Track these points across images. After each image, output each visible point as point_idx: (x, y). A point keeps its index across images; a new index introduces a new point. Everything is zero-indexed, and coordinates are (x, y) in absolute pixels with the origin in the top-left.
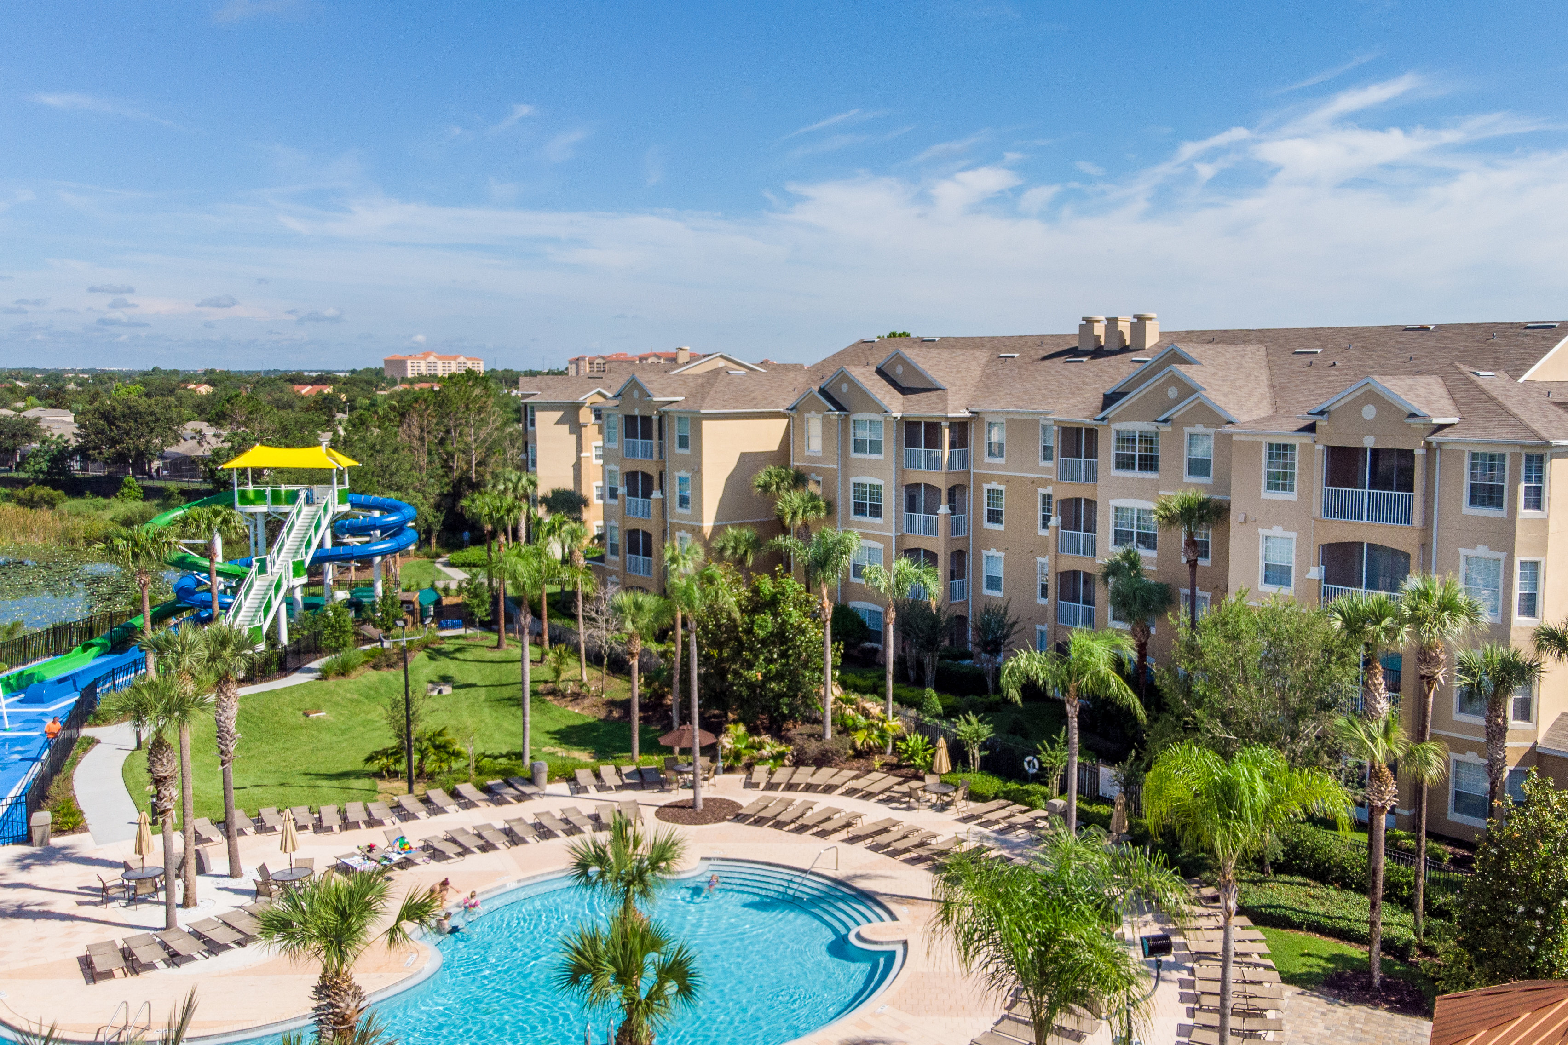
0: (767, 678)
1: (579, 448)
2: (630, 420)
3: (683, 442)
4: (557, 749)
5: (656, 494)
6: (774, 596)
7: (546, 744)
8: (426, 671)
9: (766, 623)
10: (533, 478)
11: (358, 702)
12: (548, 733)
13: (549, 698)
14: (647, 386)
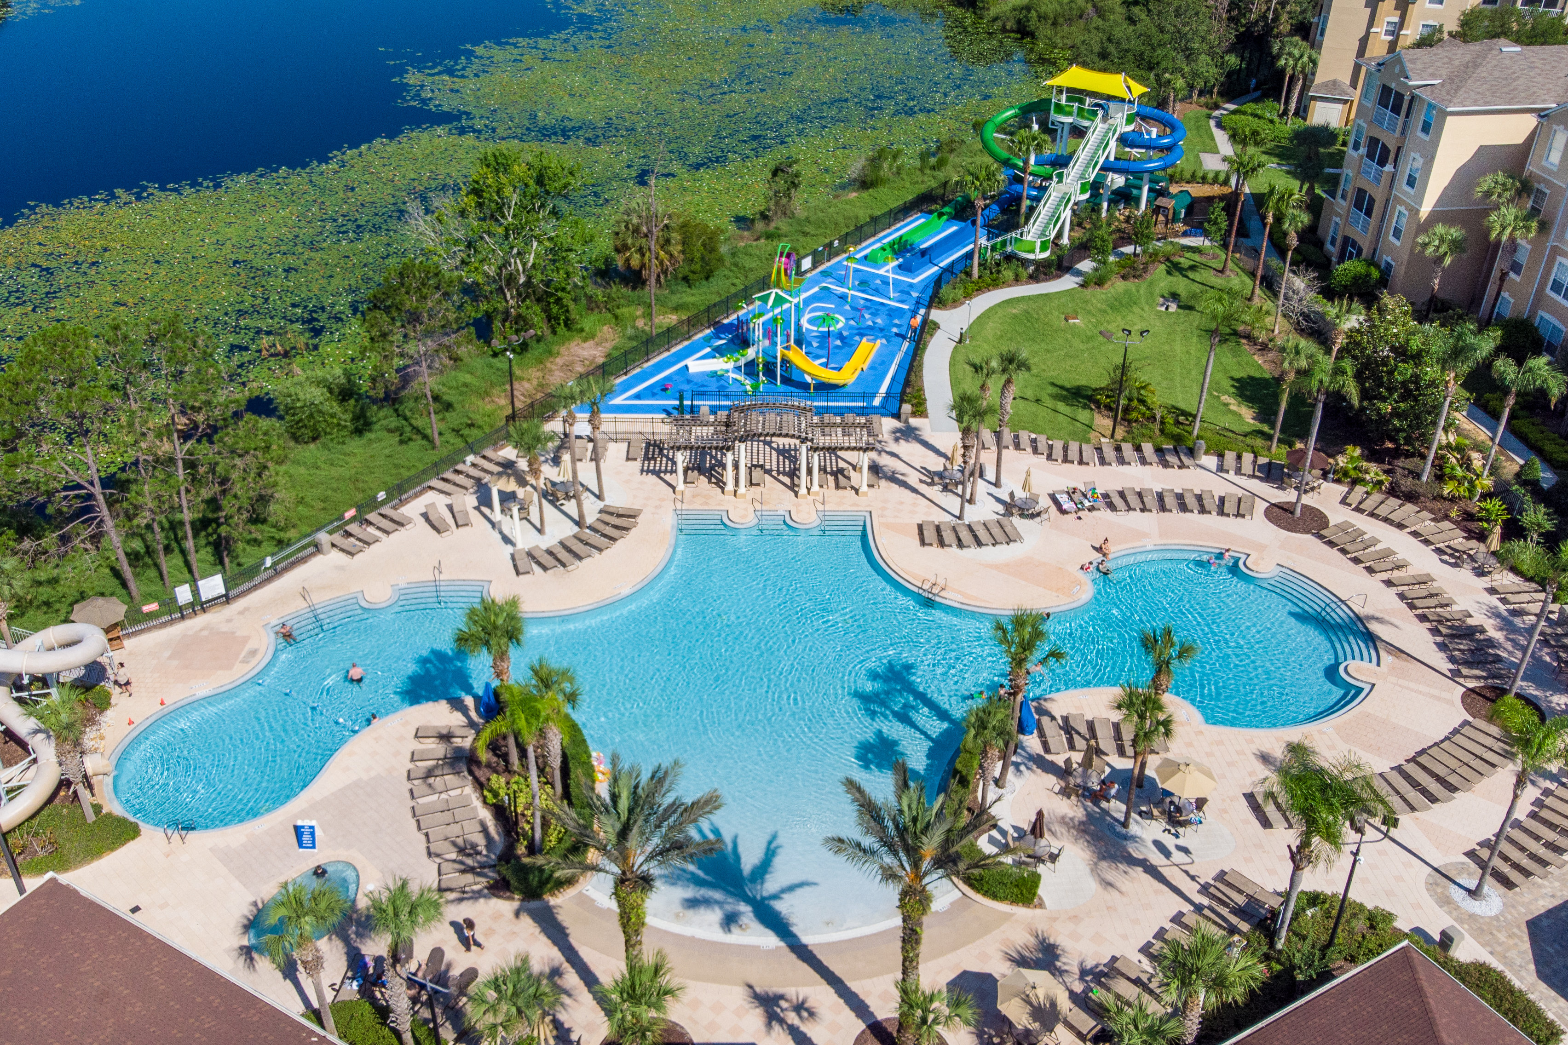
0: (1395, 413)
1: (1371, 23)
2: (1386, 91)
3: (1426, 128)
4: (1232, 401)
5: (1389, 168)
6: (1420, 351)
7: (1226, 392)
8: (1162, 284)
9: (1407, 370)
10: (1314, 56)
11: (1105, 312)
12: (1232, 378)
13: (1244, 341)
14: (1408, 66)
